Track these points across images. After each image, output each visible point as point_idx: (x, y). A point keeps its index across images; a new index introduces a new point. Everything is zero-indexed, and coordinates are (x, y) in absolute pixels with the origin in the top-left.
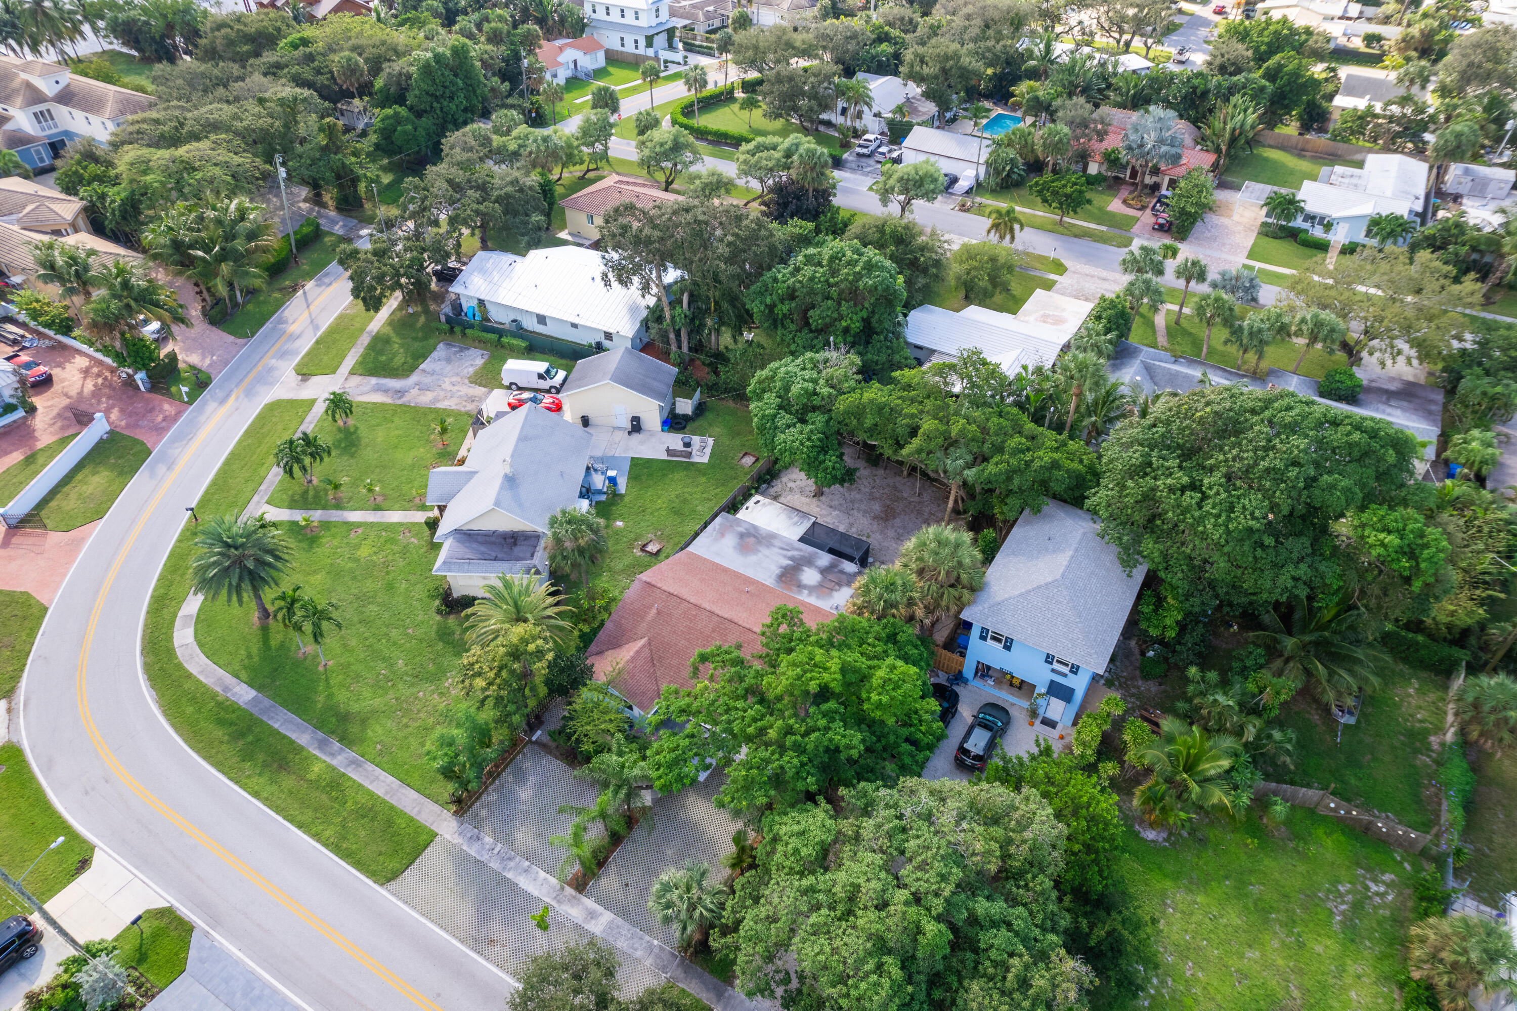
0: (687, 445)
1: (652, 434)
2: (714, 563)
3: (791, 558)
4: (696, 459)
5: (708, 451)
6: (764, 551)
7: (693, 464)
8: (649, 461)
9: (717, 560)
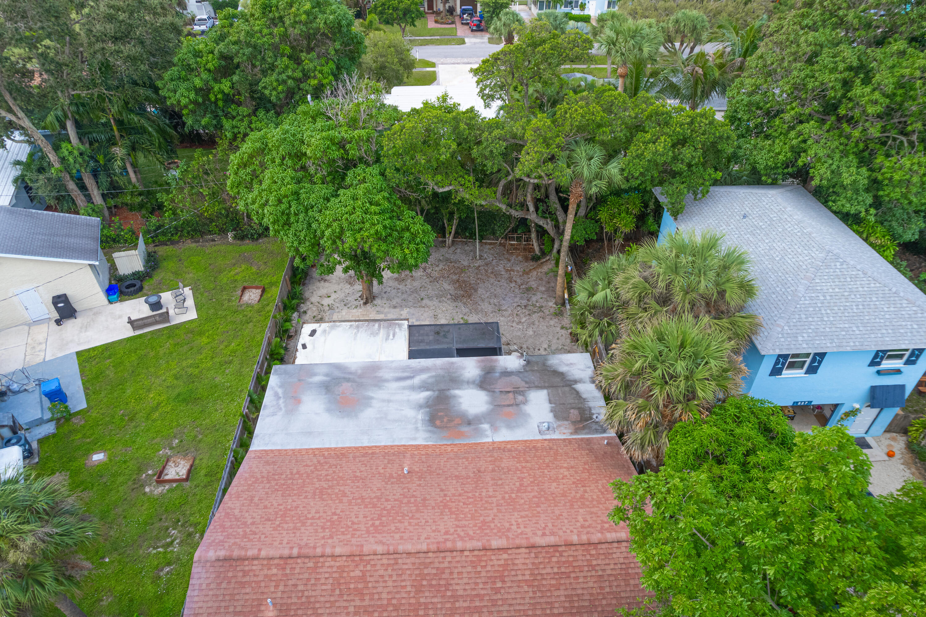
0: (156, 306)
1: (96, 312)
2: (314, 452)
3: (424, 387)
4: (177, 318)
5: (190, 302)
6: (378, 394)
7: (178, 327)
8: (107, 347)
9: (315, 444)
